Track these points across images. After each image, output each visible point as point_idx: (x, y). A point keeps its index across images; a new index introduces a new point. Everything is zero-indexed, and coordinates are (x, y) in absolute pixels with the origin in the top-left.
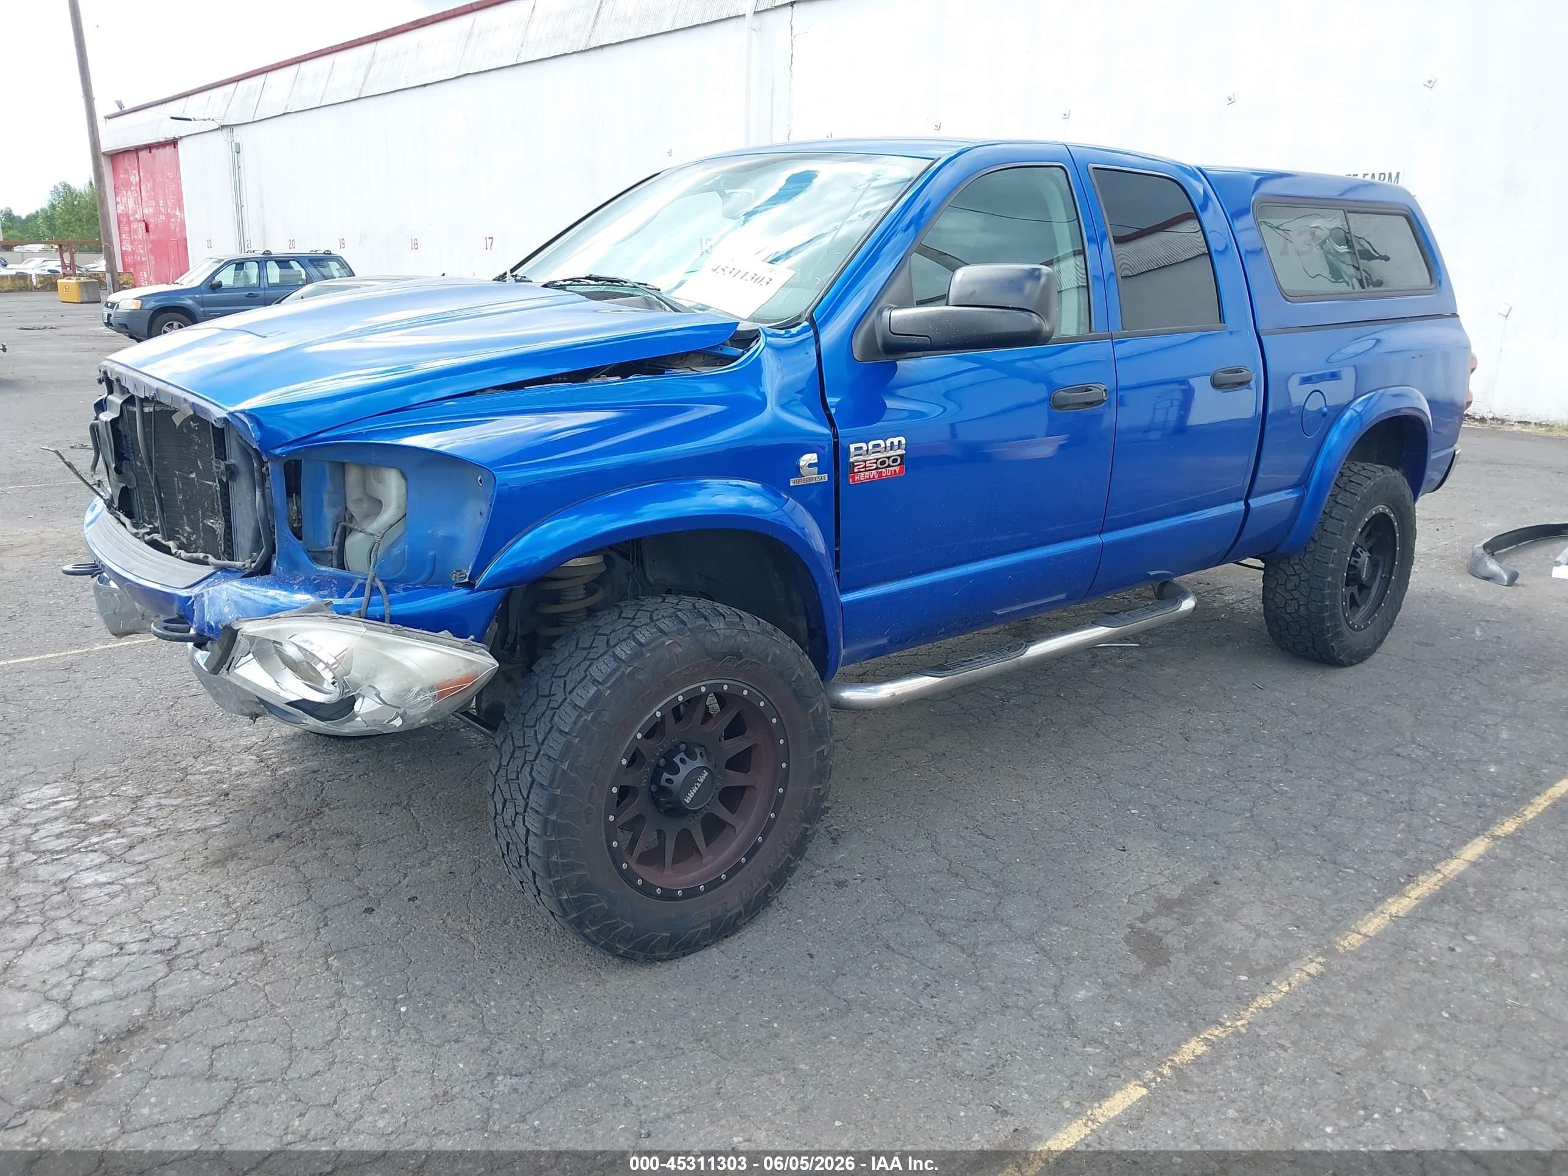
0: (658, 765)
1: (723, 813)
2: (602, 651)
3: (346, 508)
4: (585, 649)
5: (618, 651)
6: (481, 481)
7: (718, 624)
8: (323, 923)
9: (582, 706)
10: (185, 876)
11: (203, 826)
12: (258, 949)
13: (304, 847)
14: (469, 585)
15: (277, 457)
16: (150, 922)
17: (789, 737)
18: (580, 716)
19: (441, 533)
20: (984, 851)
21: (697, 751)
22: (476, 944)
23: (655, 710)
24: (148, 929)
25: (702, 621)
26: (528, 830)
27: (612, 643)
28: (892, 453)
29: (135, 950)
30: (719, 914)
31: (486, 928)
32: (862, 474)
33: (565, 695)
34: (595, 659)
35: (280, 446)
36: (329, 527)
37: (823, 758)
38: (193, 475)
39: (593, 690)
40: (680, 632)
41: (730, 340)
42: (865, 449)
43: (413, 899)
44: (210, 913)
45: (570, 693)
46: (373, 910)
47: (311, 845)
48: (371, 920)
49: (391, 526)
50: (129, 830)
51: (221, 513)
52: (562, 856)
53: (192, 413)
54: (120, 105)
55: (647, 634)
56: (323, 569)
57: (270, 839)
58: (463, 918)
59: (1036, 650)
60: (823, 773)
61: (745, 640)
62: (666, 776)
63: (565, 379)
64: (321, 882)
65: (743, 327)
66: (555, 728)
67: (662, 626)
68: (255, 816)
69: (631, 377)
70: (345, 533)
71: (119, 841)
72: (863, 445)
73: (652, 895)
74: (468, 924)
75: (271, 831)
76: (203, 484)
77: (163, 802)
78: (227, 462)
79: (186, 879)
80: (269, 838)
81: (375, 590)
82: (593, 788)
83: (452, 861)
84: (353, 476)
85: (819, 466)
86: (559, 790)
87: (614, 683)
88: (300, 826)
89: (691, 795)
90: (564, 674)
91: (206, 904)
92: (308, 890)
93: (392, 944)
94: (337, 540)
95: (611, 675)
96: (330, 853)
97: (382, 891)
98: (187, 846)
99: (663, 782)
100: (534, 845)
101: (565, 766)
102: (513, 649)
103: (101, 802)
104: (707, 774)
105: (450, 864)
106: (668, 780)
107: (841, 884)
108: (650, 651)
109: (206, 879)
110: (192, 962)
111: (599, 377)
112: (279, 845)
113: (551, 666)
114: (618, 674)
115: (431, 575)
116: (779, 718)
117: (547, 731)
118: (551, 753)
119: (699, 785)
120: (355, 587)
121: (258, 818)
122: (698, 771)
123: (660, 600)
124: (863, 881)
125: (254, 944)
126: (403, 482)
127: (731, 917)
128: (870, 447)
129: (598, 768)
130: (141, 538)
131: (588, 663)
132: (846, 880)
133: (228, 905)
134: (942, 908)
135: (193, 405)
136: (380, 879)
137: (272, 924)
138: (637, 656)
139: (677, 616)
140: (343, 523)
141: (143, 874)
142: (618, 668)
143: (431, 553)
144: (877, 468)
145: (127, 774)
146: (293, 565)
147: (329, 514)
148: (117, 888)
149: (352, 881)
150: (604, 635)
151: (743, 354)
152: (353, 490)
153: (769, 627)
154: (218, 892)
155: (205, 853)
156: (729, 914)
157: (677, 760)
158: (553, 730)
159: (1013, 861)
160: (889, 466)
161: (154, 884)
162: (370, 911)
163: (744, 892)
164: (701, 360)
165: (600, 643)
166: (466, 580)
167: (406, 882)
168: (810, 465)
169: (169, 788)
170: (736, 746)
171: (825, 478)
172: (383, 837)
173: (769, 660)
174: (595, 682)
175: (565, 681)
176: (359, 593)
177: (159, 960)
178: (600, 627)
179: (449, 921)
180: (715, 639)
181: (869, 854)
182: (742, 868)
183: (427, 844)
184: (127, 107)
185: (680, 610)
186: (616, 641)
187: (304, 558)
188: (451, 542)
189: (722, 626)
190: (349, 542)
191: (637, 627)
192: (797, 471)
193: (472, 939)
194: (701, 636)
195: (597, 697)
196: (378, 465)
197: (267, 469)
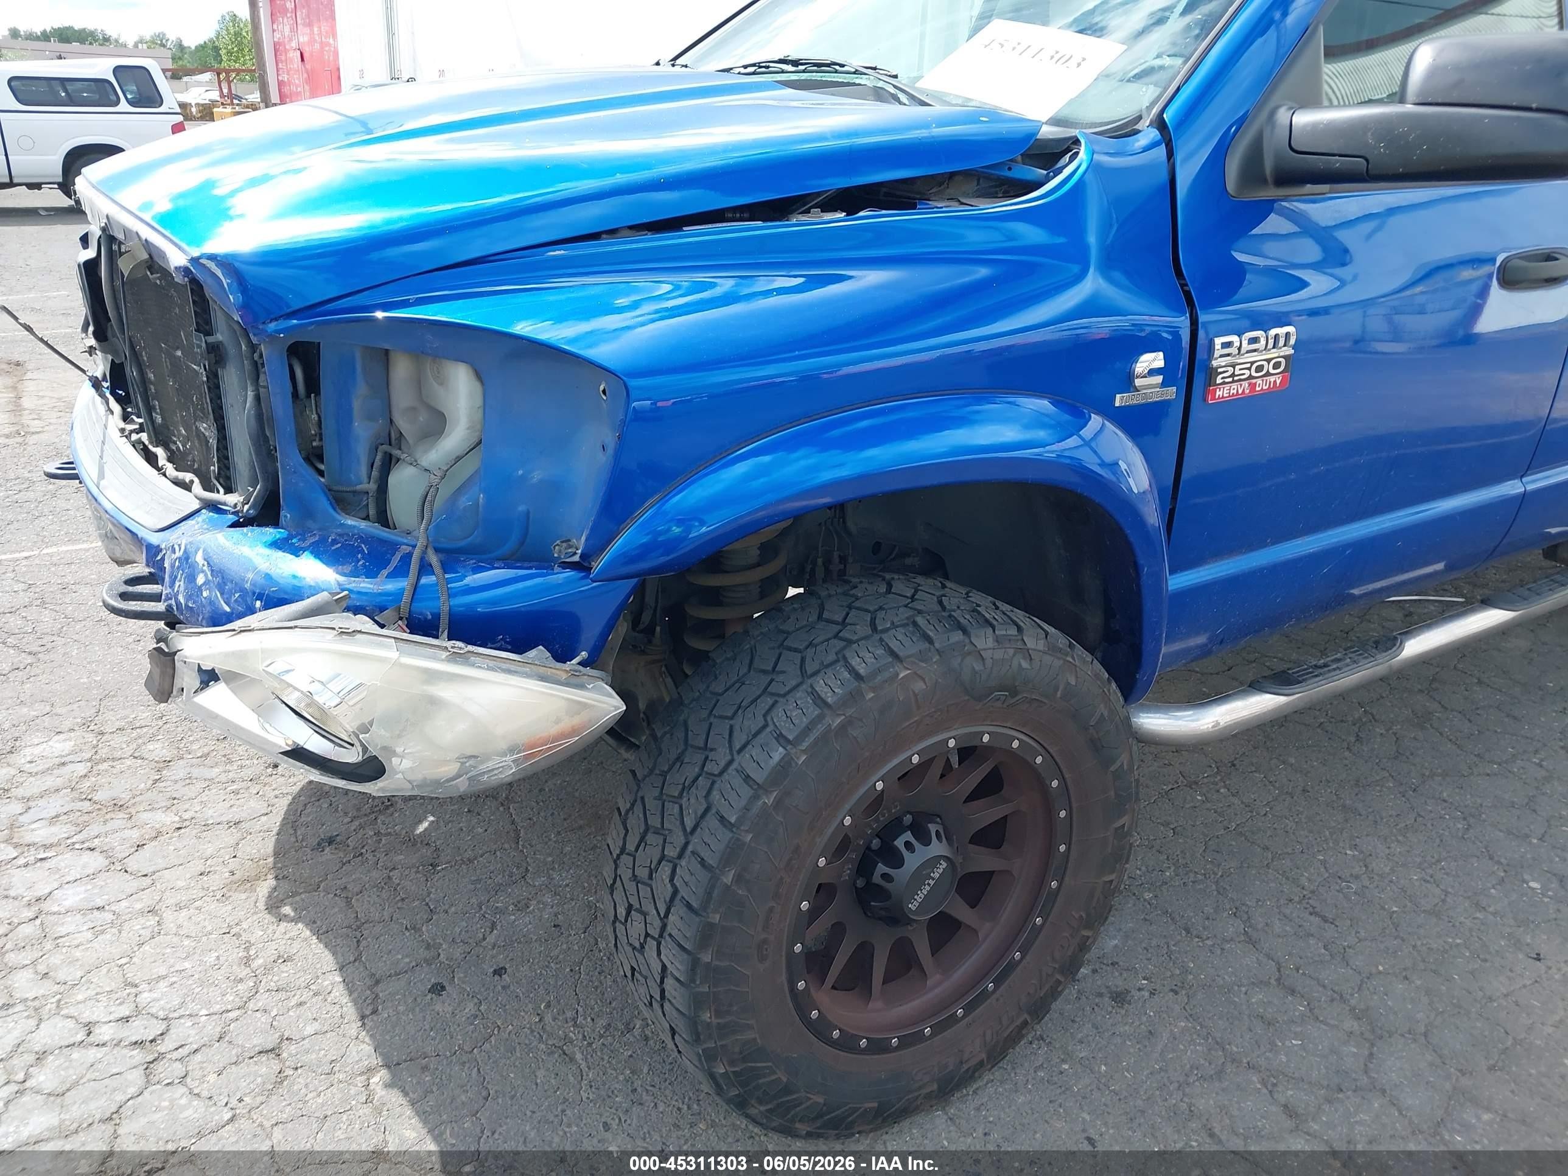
0: (868, 848)
1: (961, 911)
2: (794, 683)
3: (391, 421)
4: (764, 672)
5: (820, 686)
6: (604, 392)
7: (984, 640)
8: (370, 1008)
9: (760, 781)
10: (198, 904)
11: (236, 818)
12: (274, 1051)
13: (363, 864)
14: (582, 566)
15: (272, 338)
16: (136, 986)
17: (1074, 805)
18: (756, 797)
19: (537, 476)
20: (1325, 947)
21: (933, 828)
22: (583, 1065)
23: (874, 779)
24: (132, 996)
25: (957, 636)
26: (664, 968)
27: (810, 668)
28: (1274, 353)
29: (106, 1038)
30: (951, 1068)
31: (601, 1036)
32: (1227, 387)
33: (732, 755)
34: (784, 696)
35: (276, 319)
36: (361, 450)
37: (1122, 834)
38: (179, 353)
39: (778, 753)
40: (922, 656)
41: (1022, 155)
42: (1237, 344)
43: (499, 972)
44: (220, 975)
45: (740, 751)
46: (443, 988)
47: (372, 859)
48: (438, 1007)
49: (459, 459)
50: (145, 816)
51: (211, 416)
52: (718, 1013)
53: (146, 256)
55: (868, 657)
56: (350, 522)
57: (319, 847)
58: (569, 1014)
59: (1416, 646)
60: (1120, 856)
61: (1025, 664)
62: (881, 868)
63: (746, 215)
64: (378, 928)
65: (1048, 132)
66: (714, 811)
67: (894, 645)
68: (305, 805)
69: (861, 214)
70: (389, 463)
71: (127, 833)
72: (1234, 339)
73: (854, 1049)
74: (575, 1025)
75: (324, 832)
76: (188, 367)
77: (196, 772)
78: (210, 339)
79: (199, 909)
80: (319, 844)
81: (425, 568)
82: (771, 909)
83: (558, 905)
84: (402, 369)
85: (1167, 373)
86: (718, 917)
87: (816, 742)
88: (361, 827)
89: (920, 897)
90: (729, 714)
91: (218, 958)
92: (358, 941)
93: (464, 1059)
94: (375, 473)
95: (808, 730)
96: (395, 874)
97: (458, 952)
98: (209, 852)
99: (877, 879)
100: (674, 992)
101: (728, 878)
102: (650, 631)
103: (119, 767)
104: (944, 865)
105: (555, 909)
106: (885, 876)
107: (1120, 998)
108: (873, 689)
109: (225, 909)
110: (178, 1069)
111: (808, 211)
112: (330, 857)
113: (708, 695)
114: (820, 728)
115: (522, 543)
116: (1063, 780)
117: (700, 813)
118: (705, 854)
119: (932, 882)
120: (395, 561)
121: (309, 809)
122: (935, 861)
123: (883, 589)
124: (1152, 994)
125: (270, 1041)
126: (477, 385)
127: (968, 1070)
128: (1245, 343)
129: (782, 878)
130: (128, 437)
131: (770, 701)
132: (1128, 992)
133: (247, 961)
134: (1284, 1059)
135: (147, 244)
136: (457, 930)
137: (301, 1004)
138: (854, 697)
139: (915, 624)
140: (385, 447)
141: (143, 895)
142: (820, 718)
143: (522, 508)
144: (1251, 377)
145: (160, 723)
146: (306, 512)
147: (363, 432)
148: (108, 916)
149: (420, 929)
150: (796, 650)
151: (1048, 180)
152: (402, 396)
153: (1061, 640)
154: (237, 935)
155: (233, 864)
156: (965, 1067)
157: (899, 843)
158: (709, 814)
159: (1374, 971)
160: (1268, 374)
161: (157, 915)
162: (438, 989)
163: (989, 1034)
164: (973, 186)
165: (789, 665)
166: (576, 558)
167: (491, 939)
168: (1152, 372)
169: (206, 750)
170: (985, 814)
171: (1171, 392)
172: (469, 854)
173: (1059, 694)
174: (780, 738)
175: (731, 727)
176: (401, 571)
177: (135, 1062)
178: (788, 633)
179: (548, 1018)
180: (978, 667)
181: (1154, 943)
182: (989, 997)
183: (527, 870)
185: (920, 612)
186: (816, 666)
187: (323, 503)
188: (555, 490)
189: (990, 643)
190: (393, 479)
191: (850, 642)
192: (1127, 382)
193: (579, 1056)
194: (955, 663)
195: (785, 765)
196: (439, 355)
197: (261, 356)
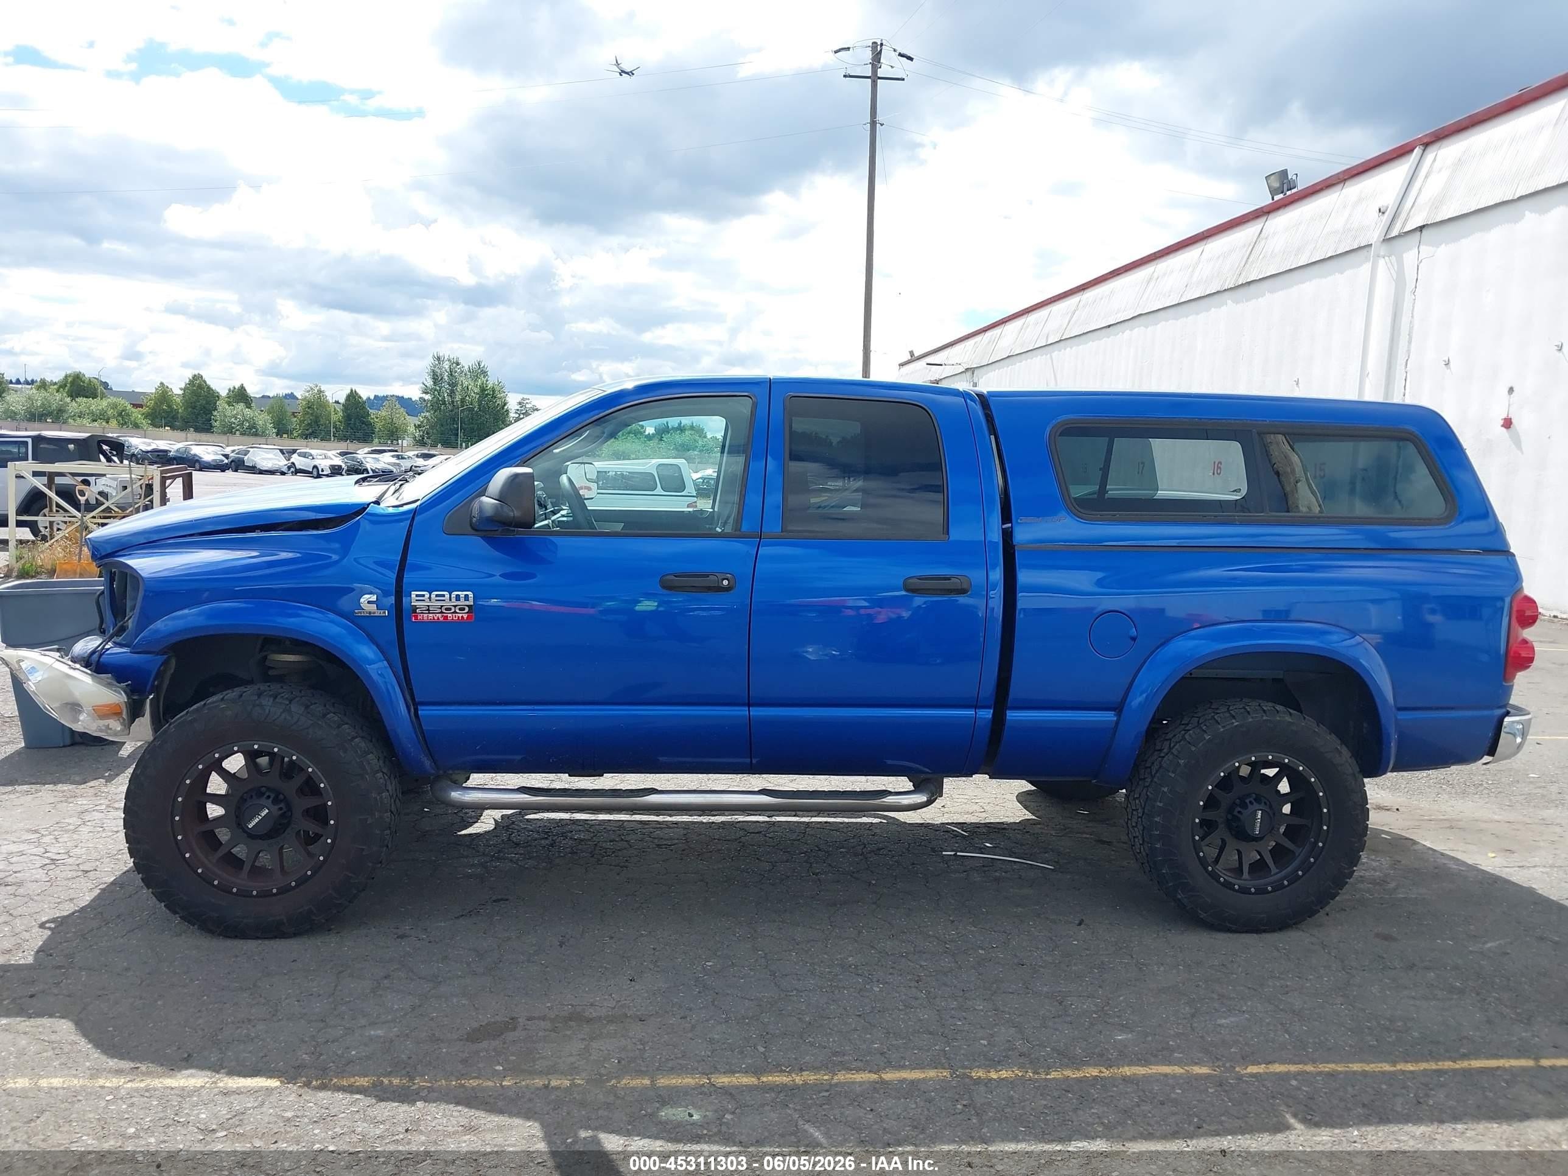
23: (214, 752)
28: (458, 603)
32: (425, 615)
40: (233, 701)
42: (427, 596)
54: (912, 353)
72: (425, 593)
89: (253, 823)
104: (267, 811)
116: (326, 785)
119: (260, 817)
122: (258, 807)
128: (433, 596)
144: (442, 613)
160: (455, 612)
168: (369, 603)
171: (384, 612)
184: (916, 354)
192: (359, 605)
